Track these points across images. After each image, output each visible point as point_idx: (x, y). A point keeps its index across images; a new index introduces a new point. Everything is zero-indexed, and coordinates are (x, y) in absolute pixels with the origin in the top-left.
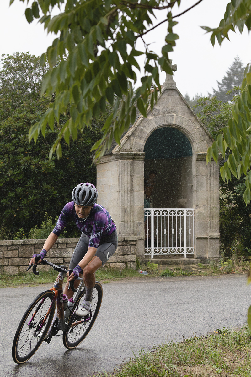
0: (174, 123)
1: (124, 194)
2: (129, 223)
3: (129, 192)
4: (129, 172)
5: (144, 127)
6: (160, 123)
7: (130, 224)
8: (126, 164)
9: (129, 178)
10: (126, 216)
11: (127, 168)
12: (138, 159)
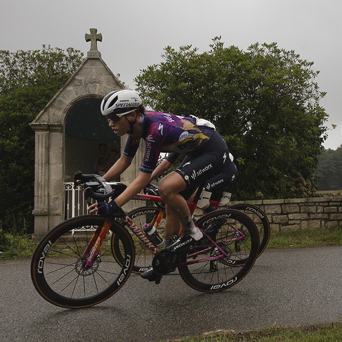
0: (96, 93)
1: (39, 167)
2: (43, 198)
3: (44, 166)
4: (44, 145)
5: (63, 97)
6: (82, 93)
7: (45, 199)
8: (40, 136)
9: (44, 150)
10: (40, 190)
11: (42, 140)
12: (55, 131)
